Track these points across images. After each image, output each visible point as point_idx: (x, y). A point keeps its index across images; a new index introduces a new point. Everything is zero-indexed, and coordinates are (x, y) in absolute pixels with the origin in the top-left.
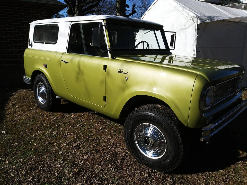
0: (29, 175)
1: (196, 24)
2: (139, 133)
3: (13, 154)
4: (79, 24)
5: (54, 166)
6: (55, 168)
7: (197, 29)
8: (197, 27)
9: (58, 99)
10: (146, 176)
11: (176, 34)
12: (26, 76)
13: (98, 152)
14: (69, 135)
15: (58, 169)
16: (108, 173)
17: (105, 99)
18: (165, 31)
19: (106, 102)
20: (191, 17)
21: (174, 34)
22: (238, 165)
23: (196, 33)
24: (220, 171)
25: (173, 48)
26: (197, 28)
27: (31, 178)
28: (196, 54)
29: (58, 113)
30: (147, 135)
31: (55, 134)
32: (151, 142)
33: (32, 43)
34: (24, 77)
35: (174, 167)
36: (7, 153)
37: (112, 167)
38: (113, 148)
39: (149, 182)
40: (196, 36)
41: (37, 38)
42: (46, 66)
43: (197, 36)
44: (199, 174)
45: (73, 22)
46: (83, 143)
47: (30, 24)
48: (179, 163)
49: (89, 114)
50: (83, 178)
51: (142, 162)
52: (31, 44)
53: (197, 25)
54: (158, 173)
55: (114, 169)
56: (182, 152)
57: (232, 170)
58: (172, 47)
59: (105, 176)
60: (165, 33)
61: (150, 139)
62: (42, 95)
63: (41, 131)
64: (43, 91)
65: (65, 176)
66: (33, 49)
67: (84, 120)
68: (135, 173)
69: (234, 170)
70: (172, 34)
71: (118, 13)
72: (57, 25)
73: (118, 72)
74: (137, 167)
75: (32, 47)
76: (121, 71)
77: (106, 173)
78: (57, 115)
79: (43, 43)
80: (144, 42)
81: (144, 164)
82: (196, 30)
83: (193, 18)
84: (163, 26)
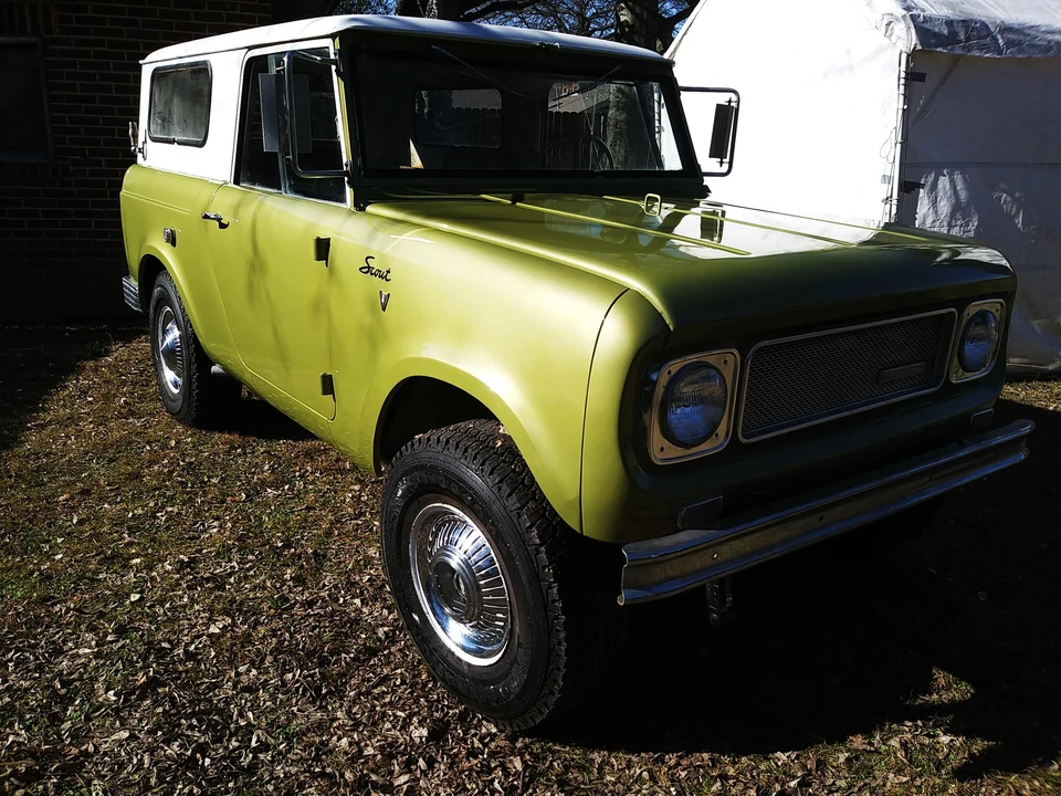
1: (902, 51)
2: (430, 546)
4: (267, 56)
5: (72, 649)
6: (74, 657)
7: (903, 75)
8: (903, 68)
9: (217, 375)
10: (421, 738)
11: (738, 102)
12: (129, 279)
13: (286, 609)
14: (215, 530)
15: (82, 664)
16: (269, 704)
17: (328, 385)
18: (680, 84)
19: (334, 400)
20: (879, 17)
21: (730, 102)
22: (888, 739)
23: (902, 97)
24: (779, 754)
25: (725, 168)
26: (907, 73)
28: (895, 196)
29: (225, 437)
30: (446, 558)
31: (163, 519)
33: (145, 141)
34: (125, 282)
35: (541, 713)
37: (297, 681)
38: (357, 601)
39: (421, 762)
40: (900, 112)
41: (159, 120)
42: (172, 239)
43: (904, 110)
45: (250, 48)
46: (248, 565)
47: (141, 62)
48: (557, 695)
52: (144, 148)
53: (904, 56)
54: (487, 729)
55: (305, 690)
56: (563, 648)
57: (842, 757)
58: (721, 163)
59: (250, 716)
60: (684, 96)
62: (170, 359)
63: (116, 503)
64: (173, 342)
65: (90, 695)
67: (313, 472)
68: (384, 716)
69: (848, 760)
70: (723, 98)
71: (623, 9)
72: (205, 62)
73: (360, 270)
74: (412, 693)
75: (145, 158)
76: (369, 267)
77: (262, 703)
79: (173, 142)
82: (902, 81)
83: (888, 25)
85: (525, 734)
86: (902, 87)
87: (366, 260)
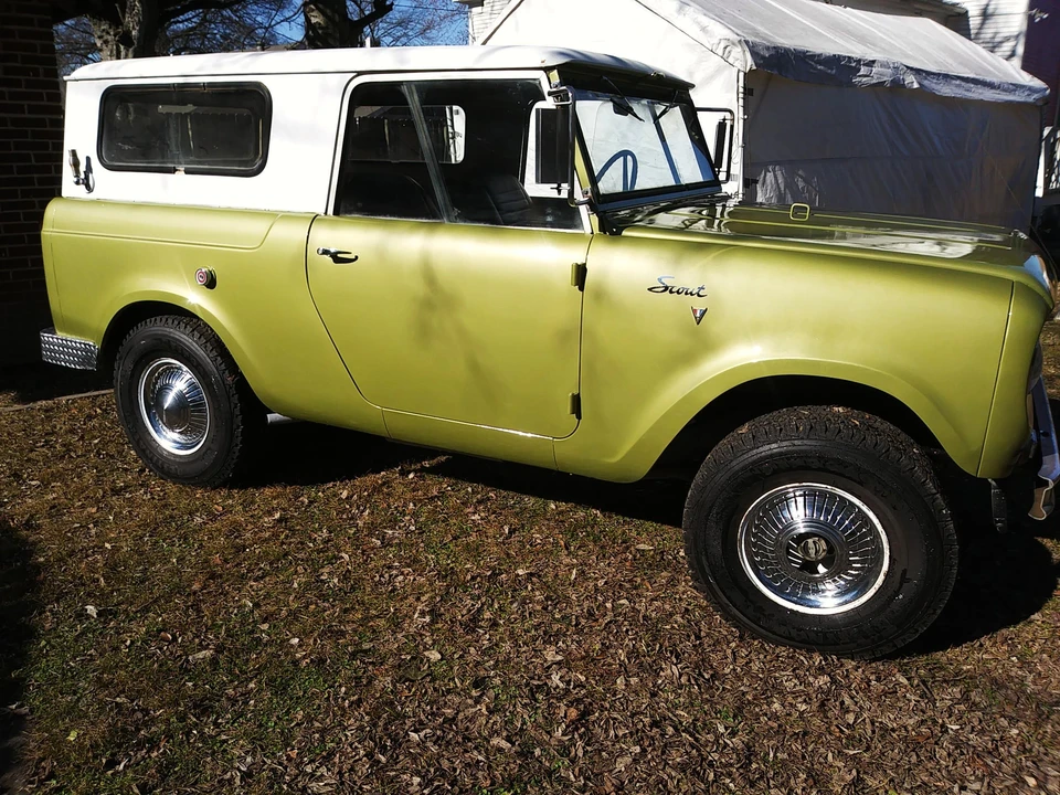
0: (392, 770)
1: (739, 71)
2: (757, 527)
3: (233, 701)
5: (457, 714)
6: (472, 720)
7: (741, 90)
8: (741, 84)
9: (276, 424)
11: (733, 120)
12: (60, 334)
13: (576, 625)
14: (401, 578)
15: (487, 722)
16: (682, 699)
19: (579, 417)
20: (716, 41)
21: (724, 120)
23: (741, 109)
26: (745, 88)
27: (417, 780)
28: (741, 191)
29: (268, 491)
31: (336, 580)
32: (817, 552)
33: (89, 169)
34: (46, 337)
35: (917, 631)
36: (202, 701)
37: (681, 675)
38: (622, 602)
39: (848, 701)
40: (741, 121)
41: (126, 147)
42: (211, 282)
43: (744, 120)
45: (360, 73)
46: (484, 599)
47: (65, 78)
48: (939, 611)
49: (404, 473)
50: (616, 736)
51: (774, 633)
52: (87, 178)
53: (741, 75)
54: (850, 664)
55: (696, 680)
56: (954, 572)
58: (719, 172)
59: (682, 713)
61: (810, 541)
62: (181, 416)
63: (262, 578)
64: (181, 397)
65: (540, 744)
66: (98, 202)
68: (776, 679)
70: (721, 117)
72: (259, 85)
73: (650, 290)
74: (765, 657)
75: (89, 189)
76: (666, 286)
77: (677, 701)
79: (173, 171)
80: (624, 154)
81: (787, 641)
82: (741, 95)
83: (725, 48)
84: (693, 86)
85: (875, 659)
86: (741, 101)
87: (660, 280)
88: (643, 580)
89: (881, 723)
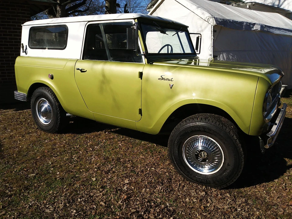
0: (69, 208)
1: (212, 25)
2: (188, 148)
3: (35, 187)
4: (98, 24)
5: (94, 195)
6: (97, 197)
9: (68, 116)
10: (204, 194)
11: (201, 37)
12: (19, 92)
13: (137, 174)
14: (94, 159)
15: (101, 198)
16: (160, 196)
17: (140, 111)
18: (189, 32)
19: (141, 115)
20: (206, 17)
21: (199, 36)
22: (290, 173)
24: (275, 180)
26: (213, 30)
27: (75, 211)
29: (67, 135)
30: (198, 149)
31: (76, 158)
32: (204, 156)
33: (26, 48)
34: (15, 92)
35: (233, 181)
36: (27, 186)
37: (162, 189)
38: (153, 168)
39: (209, 200)
40: (212, 39)
41: (35, 43)
44: (256, 186)
45: (89, 22)
46: (114, 166)
47: (22, 25)
48: (239, 175)
50: (136, 204)
51: (192, 179)
52: (26, 51)
54: (214, 190)
55: (165, 191)
56: (243, 163)
57: (287, 178)
58: (197, 51)
59: (159, 200)
60: (191, 35)
61: (202, 152)
62: (45, 114)
63: (56, 156)
64: (46, 109)
65: (114, 204)
66: (28, 57)
67: (103, 140)
68: (190, 192)
69: (288, 178)
72: (65, 25)
73: (159, 79)
74: (189, 186)
75: (26, 54)
76: (163, 78)
77: (158, 196)
78: (67, 137)
79: (45, 49)
80: (168, 45)
81: (195, 182)
82: (212, 32)
83: (208, 19)
84: (188, 27)
85: (222, 189)
86: (212, 34)
87: (161, 76)
88: (161, 163)
89: (217, 207)
